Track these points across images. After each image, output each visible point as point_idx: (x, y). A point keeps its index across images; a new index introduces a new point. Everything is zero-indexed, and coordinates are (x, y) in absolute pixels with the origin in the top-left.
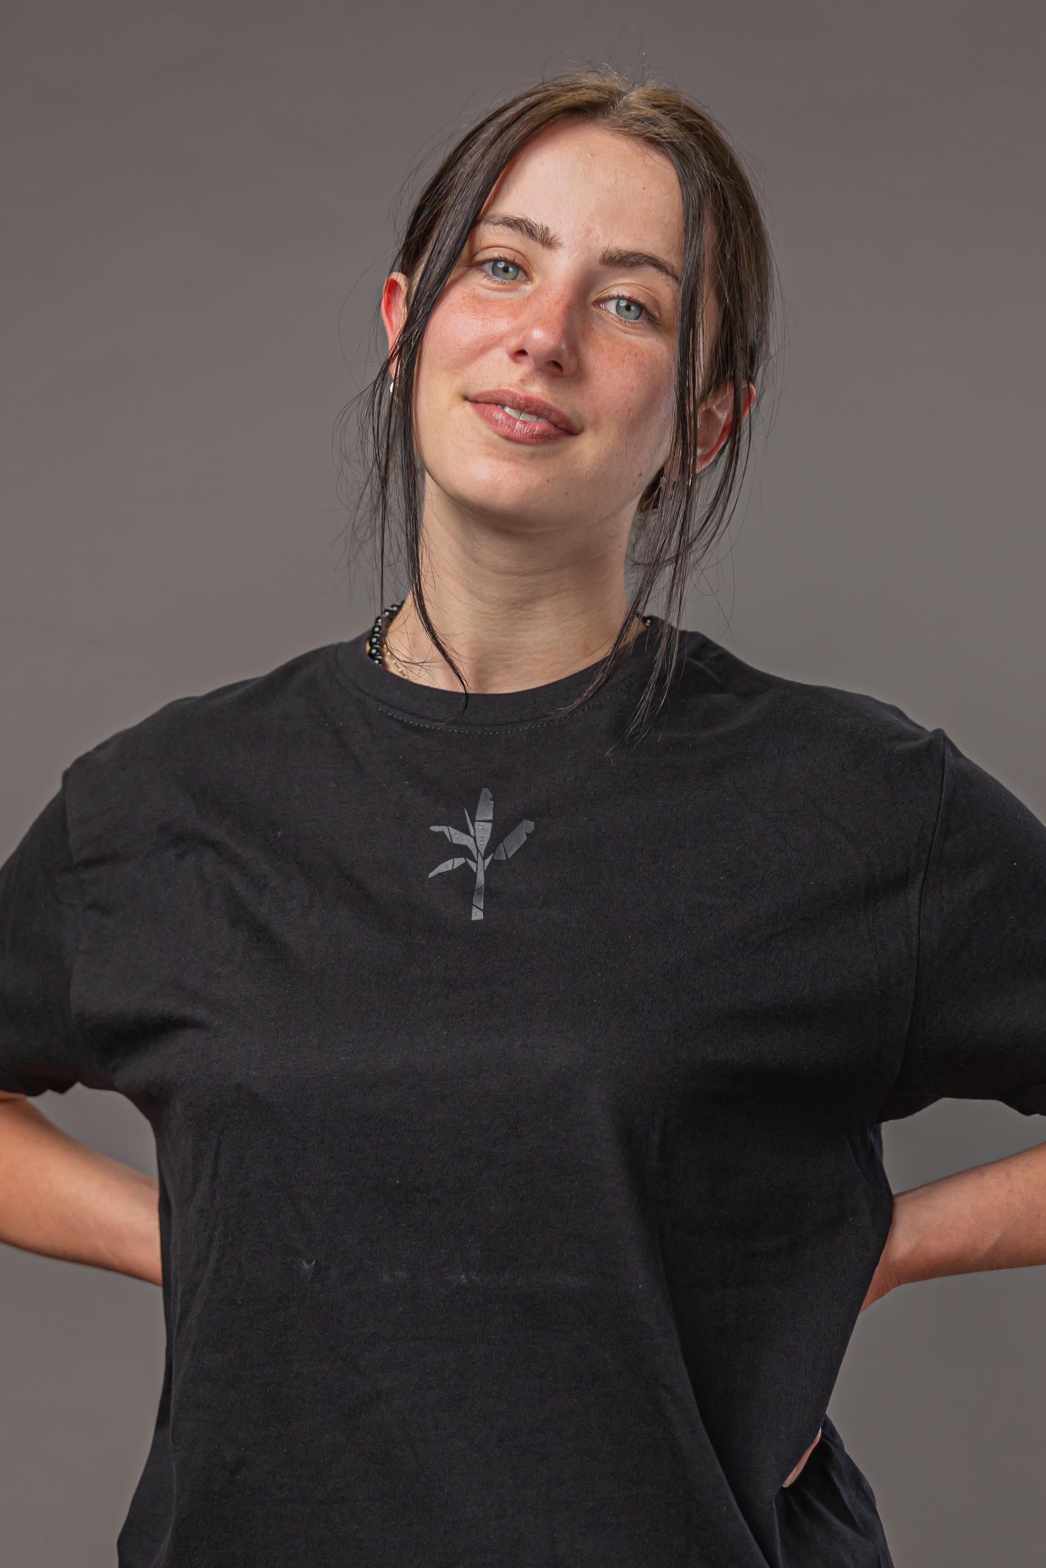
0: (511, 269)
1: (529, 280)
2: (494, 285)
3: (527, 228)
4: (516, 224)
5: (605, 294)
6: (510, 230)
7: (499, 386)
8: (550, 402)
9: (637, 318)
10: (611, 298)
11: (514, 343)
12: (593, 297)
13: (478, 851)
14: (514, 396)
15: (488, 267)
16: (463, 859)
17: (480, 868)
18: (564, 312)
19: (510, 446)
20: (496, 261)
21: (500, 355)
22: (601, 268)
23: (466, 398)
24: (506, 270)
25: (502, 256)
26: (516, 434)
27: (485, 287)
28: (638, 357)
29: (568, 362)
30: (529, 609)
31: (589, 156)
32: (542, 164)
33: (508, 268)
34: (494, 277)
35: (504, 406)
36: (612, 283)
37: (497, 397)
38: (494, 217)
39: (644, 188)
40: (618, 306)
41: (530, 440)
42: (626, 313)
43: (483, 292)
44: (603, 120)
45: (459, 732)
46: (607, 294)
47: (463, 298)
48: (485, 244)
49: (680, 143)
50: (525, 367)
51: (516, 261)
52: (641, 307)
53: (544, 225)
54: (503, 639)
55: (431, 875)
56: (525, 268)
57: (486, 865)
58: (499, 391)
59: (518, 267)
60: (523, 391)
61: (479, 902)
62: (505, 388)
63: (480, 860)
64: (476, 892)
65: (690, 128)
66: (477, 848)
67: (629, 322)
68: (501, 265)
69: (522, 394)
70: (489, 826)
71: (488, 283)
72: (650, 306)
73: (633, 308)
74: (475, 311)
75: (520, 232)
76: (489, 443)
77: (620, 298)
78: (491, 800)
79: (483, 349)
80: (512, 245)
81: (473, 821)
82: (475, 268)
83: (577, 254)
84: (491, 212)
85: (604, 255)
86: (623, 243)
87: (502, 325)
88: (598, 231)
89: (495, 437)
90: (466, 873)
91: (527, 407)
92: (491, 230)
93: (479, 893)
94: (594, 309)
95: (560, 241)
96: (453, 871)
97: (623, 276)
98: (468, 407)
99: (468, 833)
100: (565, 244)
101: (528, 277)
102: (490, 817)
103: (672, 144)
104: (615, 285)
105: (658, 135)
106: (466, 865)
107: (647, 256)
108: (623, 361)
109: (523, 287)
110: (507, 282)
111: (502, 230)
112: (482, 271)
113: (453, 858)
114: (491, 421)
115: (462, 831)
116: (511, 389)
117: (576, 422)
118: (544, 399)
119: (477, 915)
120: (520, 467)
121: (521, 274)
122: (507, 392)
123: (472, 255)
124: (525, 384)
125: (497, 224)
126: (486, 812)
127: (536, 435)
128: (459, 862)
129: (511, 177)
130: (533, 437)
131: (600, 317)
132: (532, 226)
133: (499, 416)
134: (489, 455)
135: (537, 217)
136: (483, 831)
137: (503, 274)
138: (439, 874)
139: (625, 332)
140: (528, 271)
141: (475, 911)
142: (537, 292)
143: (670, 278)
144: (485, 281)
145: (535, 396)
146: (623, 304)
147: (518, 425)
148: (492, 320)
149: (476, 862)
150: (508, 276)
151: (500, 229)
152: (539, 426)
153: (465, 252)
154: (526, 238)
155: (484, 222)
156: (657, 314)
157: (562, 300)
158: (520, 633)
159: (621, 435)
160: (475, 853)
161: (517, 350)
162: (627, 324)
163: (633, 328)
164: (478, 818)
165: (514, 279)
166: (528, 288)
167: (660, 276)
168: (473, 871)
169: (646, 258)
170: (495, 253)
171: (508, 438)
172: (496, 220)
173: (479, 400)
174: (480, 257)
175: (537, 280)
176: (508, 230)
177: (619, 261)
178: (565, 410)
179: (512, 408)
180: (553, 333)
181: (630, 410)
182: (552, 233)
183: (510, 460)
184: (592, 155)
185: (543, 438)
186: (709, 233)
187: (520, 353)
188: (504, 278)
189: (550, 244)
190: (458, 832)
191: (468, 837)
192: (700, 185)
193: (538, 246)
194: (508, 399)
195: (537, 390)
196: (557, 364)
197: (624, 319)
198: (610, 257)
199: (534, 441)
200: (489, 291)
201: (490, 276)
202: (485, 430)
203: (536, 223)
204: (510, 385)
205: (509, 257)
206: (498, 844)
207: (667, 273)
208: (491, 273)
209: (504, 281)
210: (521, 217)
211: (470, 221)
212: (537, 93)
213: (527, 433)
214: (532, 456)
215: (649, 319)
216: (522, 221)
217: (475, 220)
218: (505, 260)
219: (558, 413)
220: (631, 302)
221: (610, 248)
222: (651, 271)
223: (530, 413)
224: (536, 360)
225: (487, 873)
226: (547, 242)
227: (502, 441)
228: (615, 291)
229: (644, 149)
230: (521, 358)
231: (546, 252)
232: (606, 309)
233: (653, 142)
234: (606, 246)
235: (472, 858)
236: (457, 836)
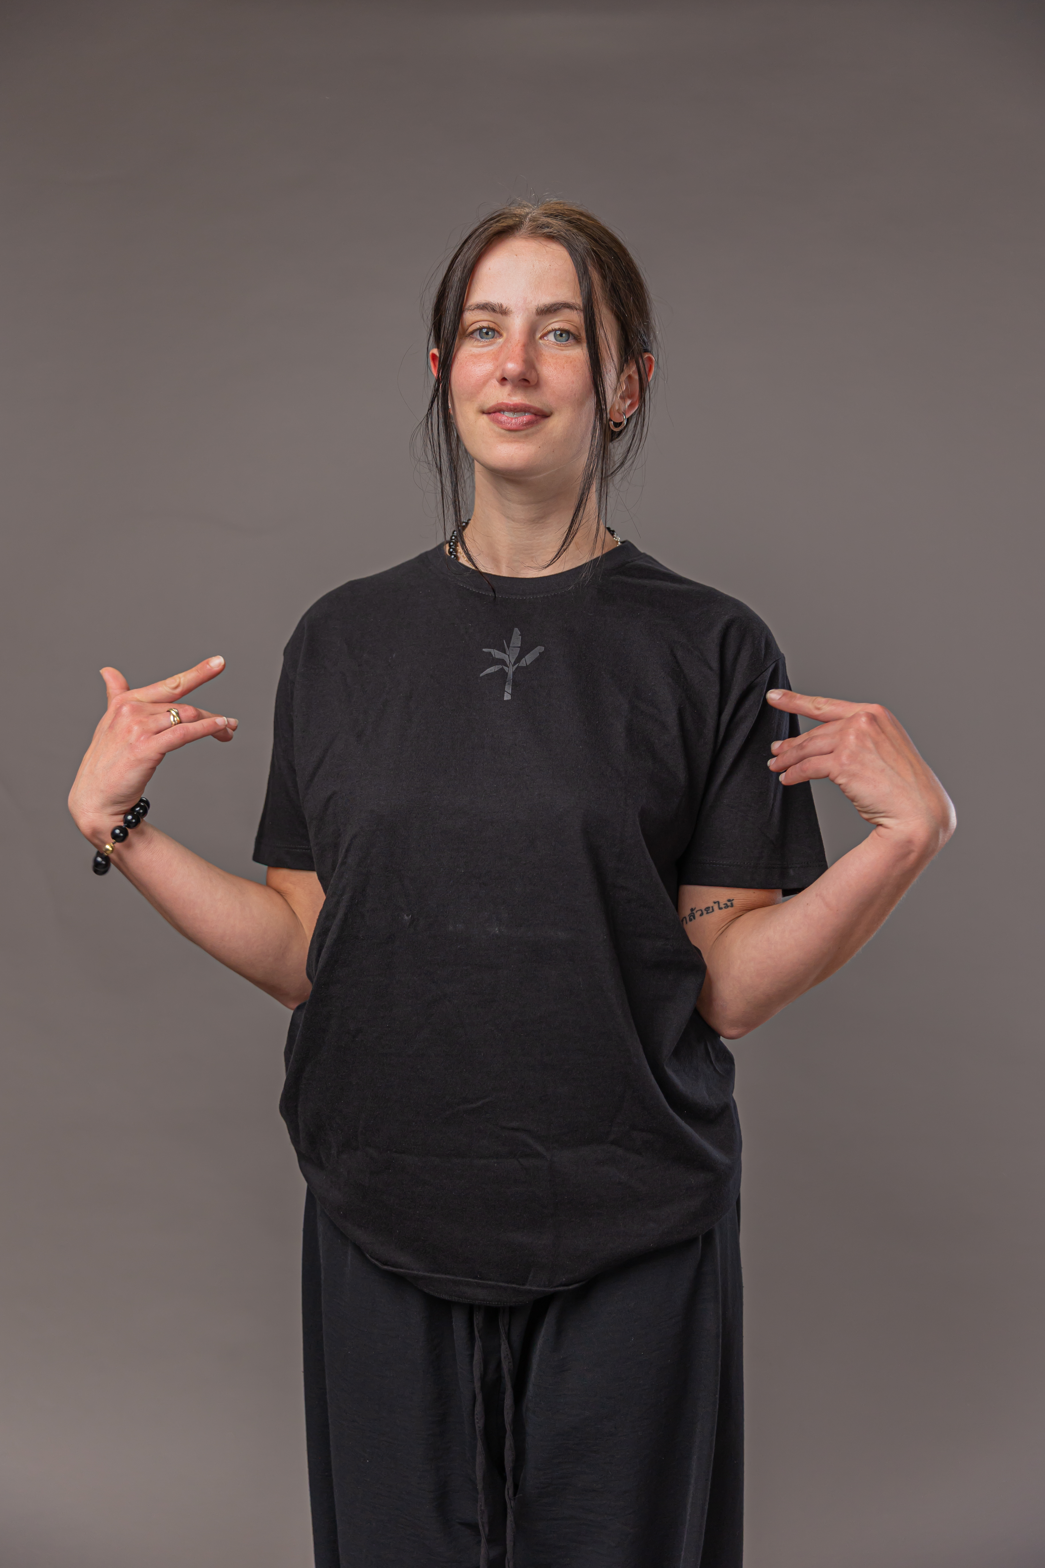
0: (490, 332)
1: (500, 336)
3: (490, 308)
4: (485, 307)
5: (545, 331)
6: (482, 311)
7: (497, 401)
8: (527, 403)
9: (567, 340)
10: (549, 332)
11: (498, 374)
12: (538, 335)
13: (510, 662)
14: (507, 405)
15: (476, 334)
16: (501, 666)
17: (510, 671)
18: (522, 349)
19: (513, 434)
20: (481, 329)
21: (494, 384)
22: (537, 318)
23: (483, 412)
24: (487, 333)
25: (482, 326)
26: (513, 426)
27: (477, 346)
28: (572, 363)
29: (532, 377)
30: (543, 522)
33: (488, 332)
34: (482, 340)
35: (503, 412)
36: (547, 324)
37: (498, 408)
38: (470, 306)
39: (550, 265)
40: (554, 336)
41: (523, 428)
42: (560, 338)
43: (477, 350)
44: (519, 233)
45: (502, 597)
46: (547, 330)
47: (467, 355)
48: (470, 322)
49: (564, 233)
50: (508, 388)
51: (491, 327)
52: (568, 332)
53: (499, 303)
54: (528, 542)
55: (479, 677)
56: (497, 329)
57: (514, 669)
58: (498, 404)
59: (493, 330)
60: (511, 400)
61: (508, 689)
62: (500, 402)
63: (511, 666)
64: (507, 683)
66: (510, 660)
67: (563, 343)
68: (483, 331)
69: (512, 403)
70: (518, 647)
71: (479, 344)
72: (573, 331)
73: (564, 335)
74: (475, 362)
75: (487, 311)
76: (500, 435)
77: (554, 331)
78: (520, 633)
79: (484, 382)
80: (485, 319)
81: (509, 645)
82: (469, 337)
83: (521, 314)
84: (468, 304)
85: (538, 310)
86: (547, 299)
87: (490, 366)
88: (530, 298)
89: (503, 431)
90: (502, 674)
91: (516, 409)
92: (471, 314)
93: (509, 684)
94: (541, 341)
95: (510, 310)
96: (494, 673)
97: (552, 318)
98: (485, 417)
99: (504, 651)
100: (515, 311)
102: (519, 642)
104: (549, 325)
105: (551, 232)
106: (502, 668)
107: (562, 303)
108: (564, 368)
109: (499, 340)
110: (489, 340)
111: (477, 312)
112: (473, 338)
113: (495, 665)
114: (498, 422)
115: (501, 651)
117: (546, 410)
118: (523, 402)
119: (507, 697)
120: (521, 444)
121: (496, 333)
122: (503, 403)
123: (465, 331)
124: (511, 397)
125: (473, 310)
126: (516, 639)
127: (525, 424)
128: (499, 667)
129: (474, 281)
130: (523, 425)
131: (546, 345)
132: (492, 305)
133: (502, 418)
135: (494, 298)
136: (515, 650)
137: (485, 336)
138: (484, 676)
139: (562, 350)
140: (499, 330)
141: (506, 694)
142: (507, 341)
143: (577, 311)
144: (476, 343)
145: (518, 402)
146: (557, 333)
147: (514, 420)
148: (484, 365)
149: (508, 667)
150: (488, 337)
151: (475, 312)
152: (525, 418)
153: (460, 330)
154: (492, 313)
155: (466, 310)
156: (578, 334)
157: (521, 342)
158: (538, 537)
159: (575, 410)
160: (508, 662)
161: (502, 378)
162: (562, 345)
163: (566, 346)
164: (512, 643)
165: (493, 338)
166: (501, 340)
167: (573, 312)
168: (507, 671)
169: (562, 305)
170: (477, 326)
171: (510, 430)
172: (472, 307)
173: (490, 412)
174: (470, 329)
175: (505, 335)
176: (480, 312)
177: (548, 311)
178: (538, 405)
179: (508, 412)
180: (517, 363)
182: (506, 307)
185: (530, 424)
187: (503, 380)
188: (487, 339)
189: (506, 313)
190: (498, 651)
191: (505, 653)
193: (501, 316)
194: (503, 407)
195: (517, 399)
196: (526, 380)
197: (559, 343)
198: (542, 310)
199: (525, 427)
200: (480, 348)
201: (478, 339)
202: (497, 429)
203: (494, 303)
204: (503, 400)
205: (486, 326)
206: (522, 658)
207: (575, 309)
210: (485, 302)
213: (519, 424)
214: (526, 436)
215: (574, 339)
216: (487, 304)
217: (460, 310)
218: (485, 328)
219: (534, 408)
220: (561, 332)
221: (539, 305)
222: (566, 311)
223: (519, 412)
224: (513, 381)
225: (514, 673)
226: (503, 312)
227: (507, 432)
228: (550, 328)
229: (545, 243)
230: (506, 382)
231: (504, 317)
232: (548, 340)
233: (551, 237)
234: (537, 305)
235: (506, 666)
236: (497, 654)
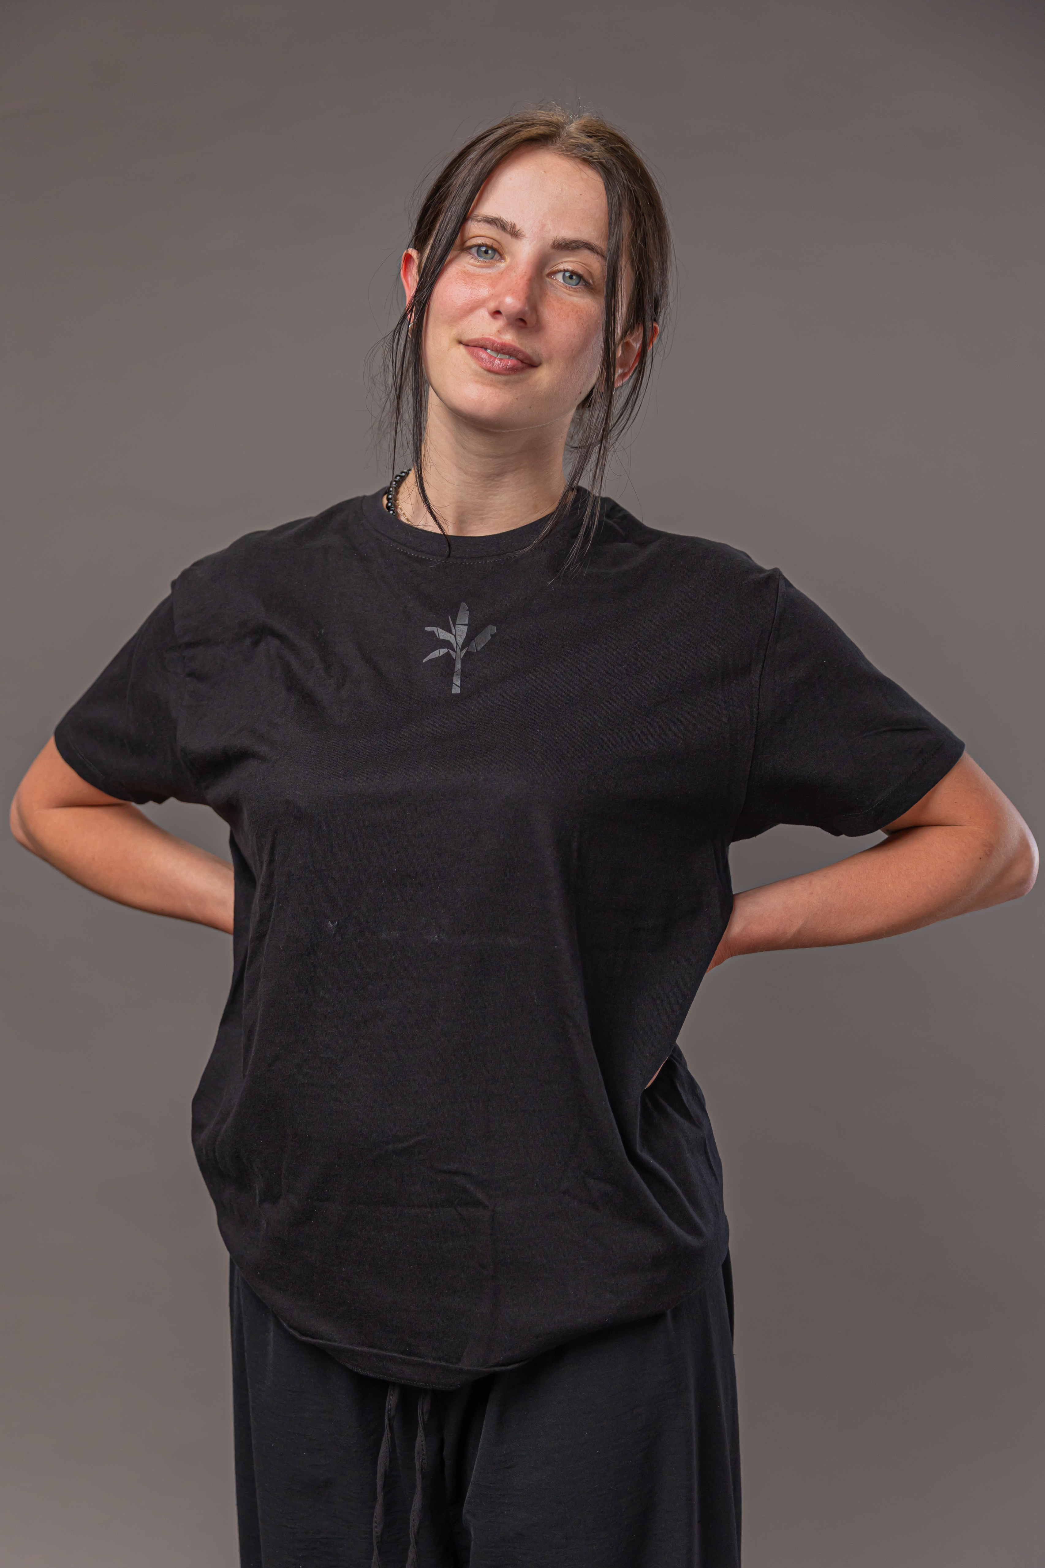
0: (490, 252)
1: (502, 259)
2: (479, 264)
3: (501, 225)
4: (493, 221)
5: (555, 269)
6: (489, 226)
7: (483, 335)
8: (518, 346)
9: (577, 285)
10: (559, 271)
11: (492, 305)
12: (547, 271)
13: (457, 644)
14: (493, 342)
15: (474, 250)
16: (446, 649)
17: (458, 656)
18: (527, 284)
19: (491, 376)
20: (479, 246)
21: (483, 314)
22: (552, 251)
23: (460, 342)
24: (486, 252)
25: (484, 242)
26: (495, 368)
27: (472, 265)
28: (578, 313)
29: (530, 318)
30: (498, 481)
31: (543, 172)
32: (511, 179)
33: (488, 251)
34: (479, 258)
35: (486, 349)
36: (560, 261)
37: (481, 343)
38: (478, 216)
39: (581, 195)
40: (564, 276)
41: (505, 372)
42: (569, 281)
43: (471, 269)
44: (553, 147)
46: (556, 269)
47: (457, 273)
48: (471, 235)
49: (606, 161)
50: (500, 323)
51: (494, 246)
52: (580, 277)
53: (512, 222)
54: (479, 500)
55: (424, 661)
56: (500, 251)
57: (462, 654)
58: (483, 339)
59: (495, 250)
60: (500, 338)
61: (456, 680)
62: (487, 336)
63: (458, 650)
64: (456, 670)
65: (613, 151)
66: (457, 642)
67: (572, 288)
68: (483, 249)
69: (499, 341)
70: (466, 628)
71: (475, 262)
72: (586, 276)
73: (574, 277)
74: (466, 283)
75: (495, 227)
76: (476, 374)
77: (565, 271)
78: (467, 610)
79: (471, 309)
80: (490, 235)
81: (454, 624)
82: (466, 251)
83: (535, 242)
84: (475, 213)
85: (554, 243)
86: (567, 233)
87: (484, 292)
88: (550, 226)
89: (481, 370)
90: (449, 658)
91: (503, 350)
92: (476, 225)
93: (457, 674)
94: (548, 279)
95: (523, 233)
96: (439, 657)
97: (568, 256)
98: (462, 347)
99: (451, 632)
100: (527, 235)
101: (502, 257)
102: (467, 622)
103: (601, 163)
104: (562, 262)
105: (591, 156)
106: (448, 654)
107: (584, 243)
108: (568, 316)
109: (498, 264)
110: (487, 261)
111: (483, 225)
112: (470, 254)
113: (440, 648)
114: (478, 359)
115: (447, 631)
116: (491, 337)
117: (535, 359)
118: (513, 344)
119: (455, 689)
120: (498, 390)
121: (497, 255)
122: (488, 339)
123: (463, 242)
124: (501, 334)
125: (480, 221)
126: (464, 617)
127: (509, 368)
128: (443, 651)
129: (489, 187)
130: (506, 369)
131: (552, 285)
132: (504, 223)
133: (483, 355)
134: (477, 382)
135: (507, 216)
136: (461, 631)
137: (484, 255)
138: (430, 660)
139: (570, 295)
140: (502, 253)
141: (453, 686)
142: (509, 268)
143: (600, 257)
144: (472, 261)
145: (507, 342)
146: (568, 274)
147: (497, 362)
148: (477, 289)
149: (456, 652)
150: (488, 256)
151: (482, 225)
152: (510, 362)
153: (458, 240)
154: (500, 231)
155: (471, 220)
156: (591, 281)
157: (525, 275)
158: (490, 497)
159: (566, 366)
160: (455, 645)
161: (495, 310)
162: (571, 289)
163: (575, 292)
164: (458, 622)
165: (492, 258)
166: (502, 265)
167: (593, 256)
168: (453, 658)
169: (583, 244)
170: (479, 241)
171: (490, 371)
172: (479, 218)
173: (469, 344)
174: (469, 243)
175: (508, 259)
176: (488, 226)
177: (564, 246)
178: (528, 351)
179: (492, 350)
180: (519, 300)
181: (573, 350)
182: (518, 228)
183: (491, 385)
184: (545, 172)
185: (513, 370)
186: (626, 224)
187: (496, 313)
188: (485, 258)
189: (517, 236)
190: (444, 631)
191: (451, 635)
192: (620, 192)
193: (509, 237)
194: (489, 344)
195: (509, 338)
196: (522, 320)
197: (568, 285)
198: (558, 244)
199: (508, 372)
200: (475, 268)
201: (475, 257)
202: (474, 365)
203: (507, 220)
204: (490, 335)
205: (488, 244)
206: (471, 640)
207: (598, 253)
208: (476, 255)
209: (485, 260)
210: (497, 216)
211: (461, 219)
212: (506, 125)
213: (502, 367)
214: (506, 383)
215: (586, 285)
216: (497, 219)
217: (465, 218)
218: (486, 245)
219: (523, 353)
220: (573, 274)
221: (558, 238)
222: (587, 252)
223: (504, 353)
224: (508, 318)
225: (462, 659)
226: (515, 233)
227: (486, 373)
228: (561, 267)
229: (581, 166)
230: (498, 316)
231: (514, 240)
232: (556, 279)
233: (587, 161)
234: (555, 236)
235: (453, 649)
236: (443, 634)
